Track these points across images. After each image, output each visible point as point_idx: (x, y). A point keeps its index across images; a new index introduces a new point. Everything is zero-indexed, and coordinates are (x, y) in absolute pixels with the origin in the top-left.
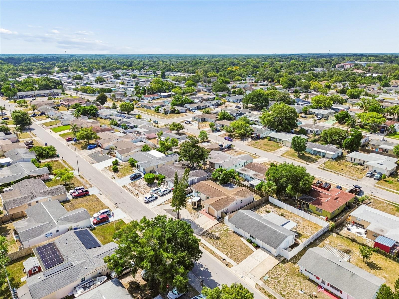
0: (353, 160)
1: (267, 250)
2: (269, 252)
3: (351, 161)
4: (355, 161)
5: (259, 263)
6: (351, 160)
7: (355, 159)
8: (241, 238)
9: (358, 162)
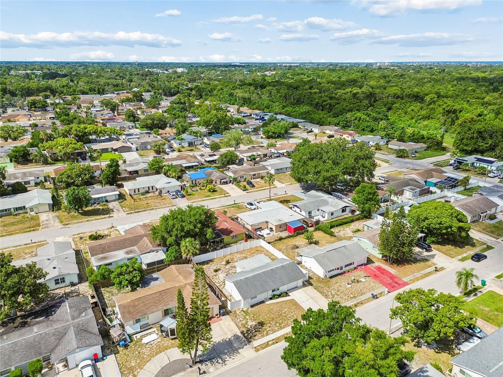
0: (137, 191)
1: (293, 289)
2: (296, 288)
3: (135, 194)
4: (139, 191)
5: (311, 300)
6: (135, 192)
7: (138, 189)
8: (267, 303)
9: (143, 191)
